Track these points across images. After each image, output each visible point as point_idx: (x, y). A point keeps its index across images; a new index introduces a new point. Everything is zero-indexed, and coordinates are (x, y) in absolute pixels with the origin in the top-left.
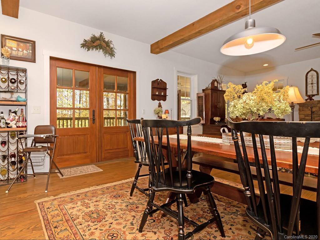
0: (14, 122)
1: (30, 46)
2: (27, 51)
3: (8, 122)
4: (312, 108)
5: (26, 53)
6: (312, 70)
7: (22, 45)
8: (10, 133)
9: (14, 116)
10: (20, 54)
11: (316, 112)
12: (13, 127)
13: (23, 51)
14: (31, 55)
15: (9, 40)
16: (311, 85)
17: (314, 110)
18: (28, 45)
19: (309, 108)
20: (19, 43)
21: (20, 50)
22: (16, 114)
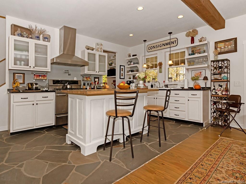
0: (220, 92)
1: (233, 42)
2: (231, 46)
3: (217, 91)
5: (230, 48)
7: (227, 43)
8: (217, 98)
9: (220, 88)
10: (226, 49)
12: (219, 95)
13: (228, 47)
14: (233, 47)
15: (219, 44)
18: (232, 41)
20: (226, 43)
21: (226, 47)
22: (222, 87)
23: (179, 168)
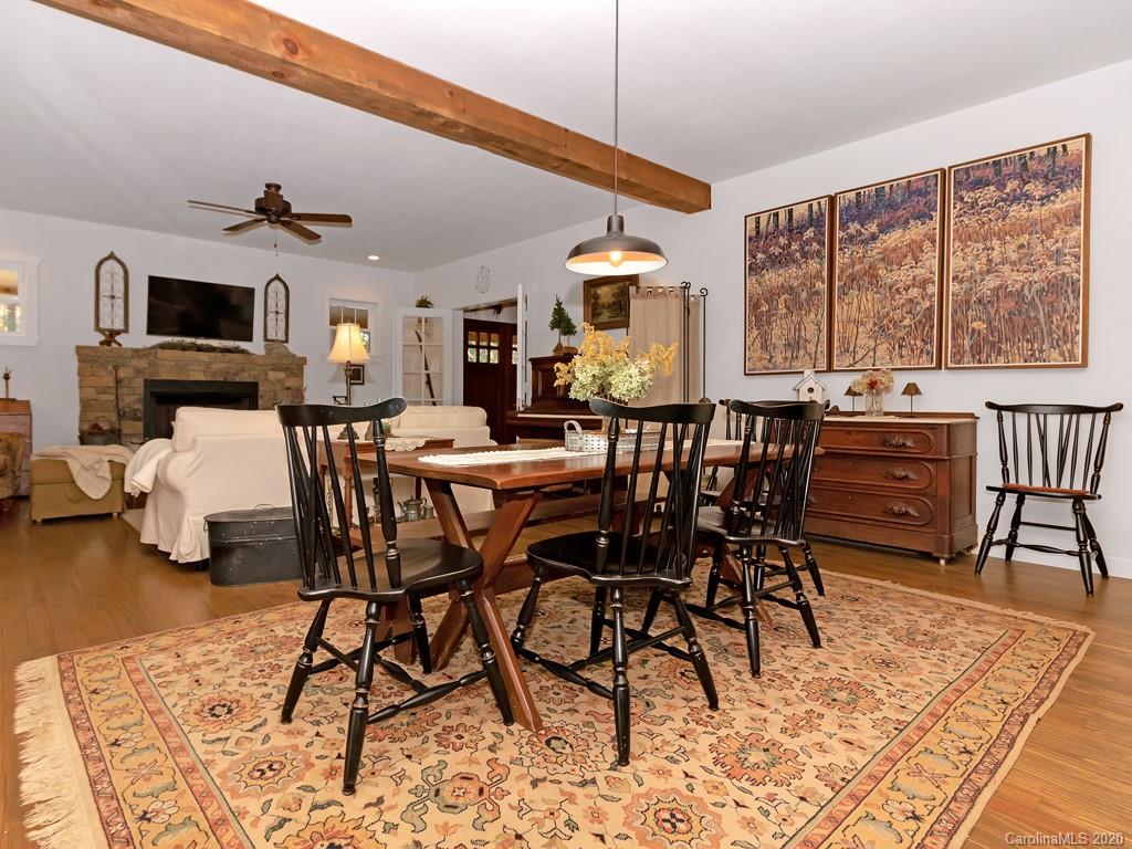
4: (116, 368)
6: (112, 256)
11: (126, 382)
16: (108, 301)
17: (122, 373)
19: (110, 368)
23: (1042, 808)
